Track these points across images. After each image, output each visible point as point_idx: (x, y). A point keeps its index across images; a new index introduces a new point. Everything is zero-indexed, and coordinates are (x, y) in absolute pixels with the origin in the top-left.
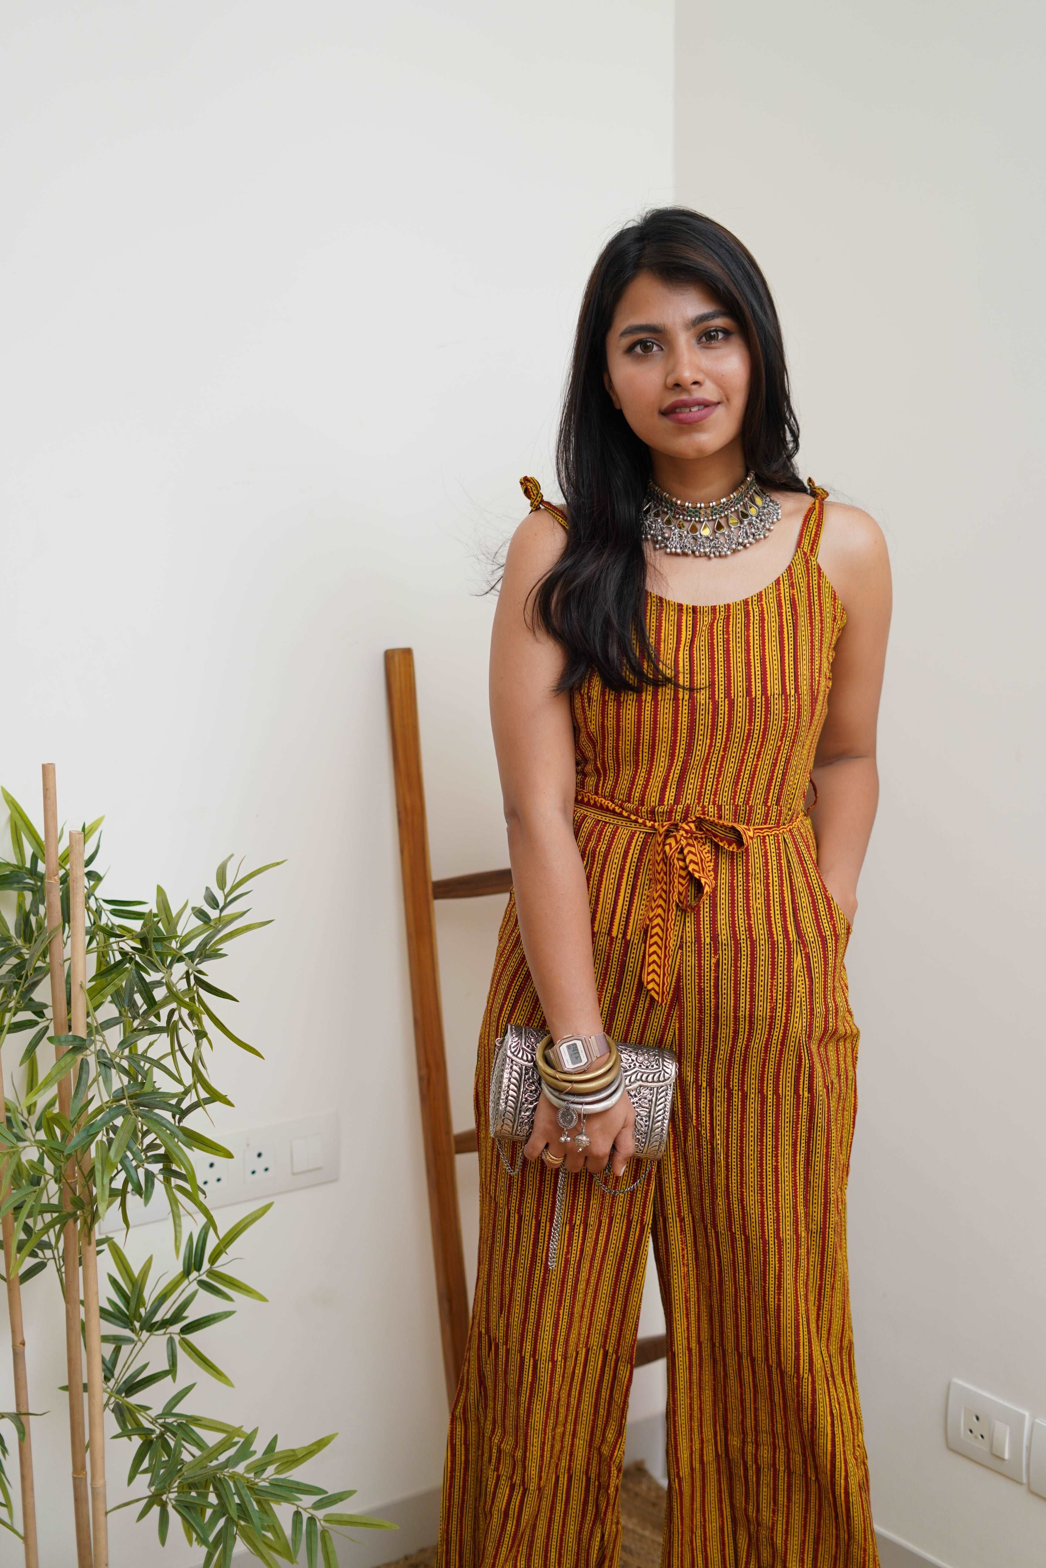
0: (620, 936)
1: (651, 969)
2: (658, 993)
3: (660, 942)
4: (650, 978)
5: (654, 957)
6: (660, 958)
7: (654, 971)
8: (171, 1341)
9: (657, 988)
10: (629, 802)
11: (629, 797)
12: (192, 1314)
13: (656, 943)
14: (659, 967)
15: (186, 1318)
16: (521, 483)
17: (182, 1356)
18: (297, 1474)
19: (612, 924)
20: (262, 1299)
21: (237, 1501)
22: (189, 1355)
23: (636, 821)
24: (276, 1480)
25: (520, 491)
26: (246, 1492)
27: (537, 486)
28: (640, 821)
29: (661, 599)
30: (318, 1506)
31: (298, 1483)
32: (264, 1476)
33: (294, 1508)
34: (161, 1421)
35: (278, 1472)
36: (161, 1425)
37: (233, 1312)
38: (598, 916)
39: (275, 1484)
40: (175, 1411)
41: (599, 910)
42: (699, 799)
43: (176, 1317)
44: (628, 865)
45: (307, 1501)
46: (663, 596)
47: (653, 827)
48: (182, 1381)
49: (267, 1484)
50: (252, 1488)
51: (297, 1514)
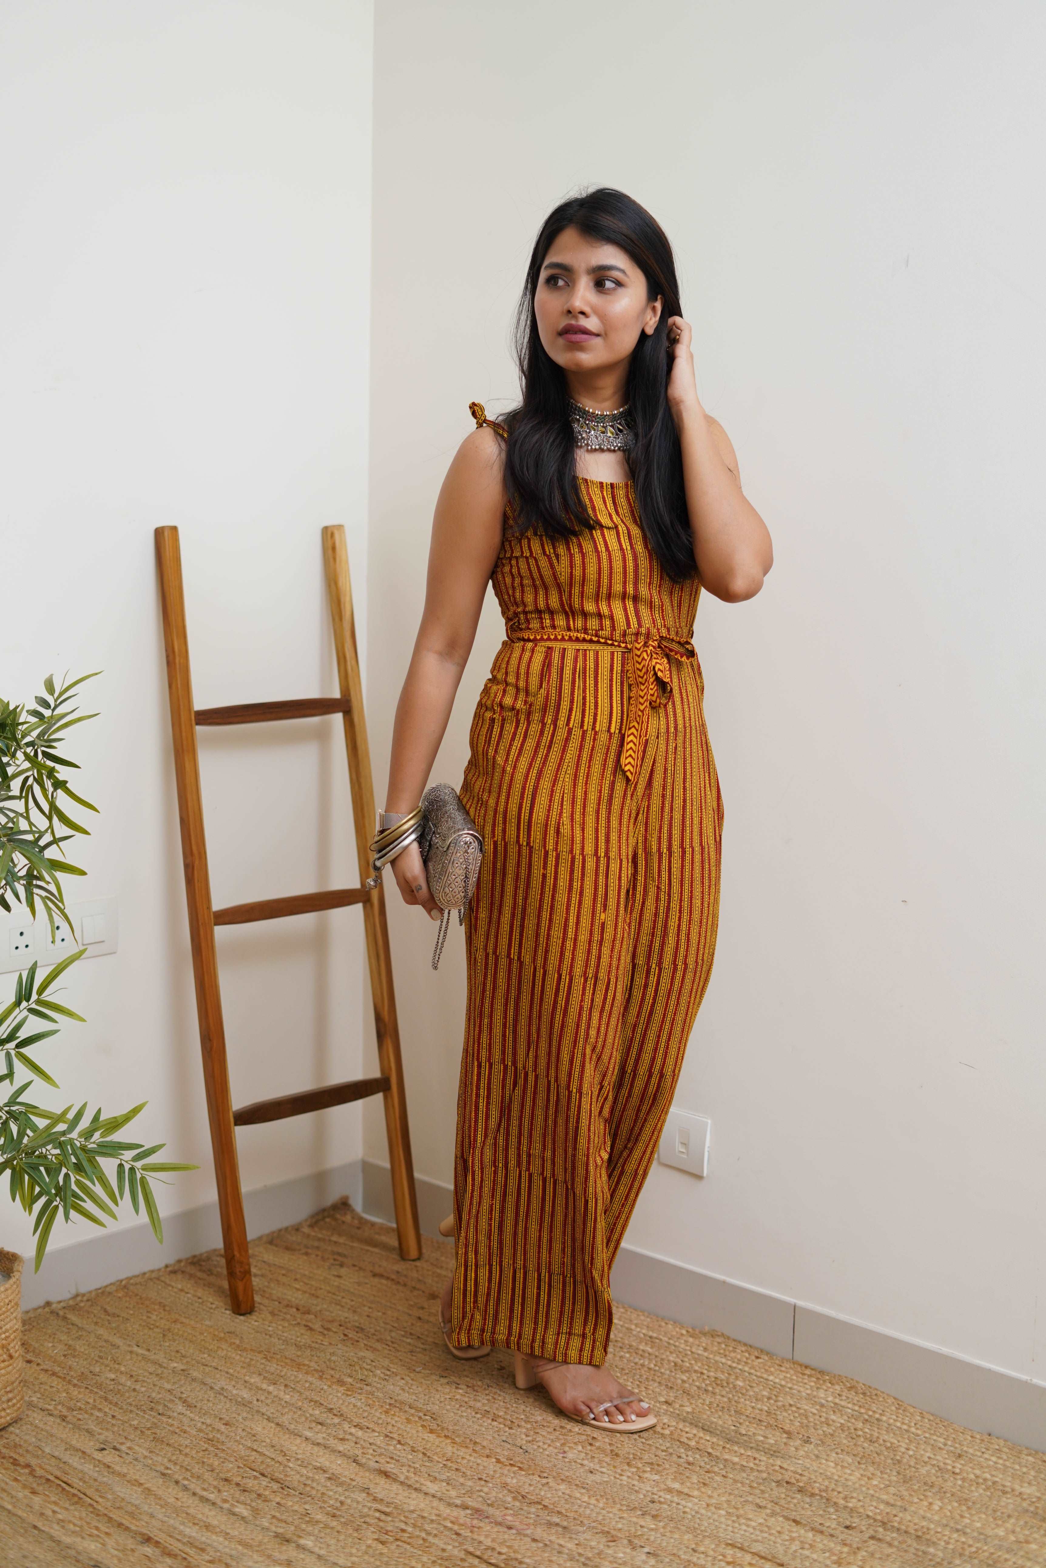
0: (617, 731)
1: (628, 754)
2: (632, 773)
3: (635, 733)
4: (627, 761)
5: (631, 745)
6: (635, 745)
7: (630, 756)
8: (8, 1055)
9: (632, 769)
10: (602, 630)
11: (602, 626)
12: (23, 1034)
13: (632, 734)
14: (634, 752)
15: (19, 1037)
16: (470, 407)
17: (17, 1064)
18: (118, 1137)
19: (610, 723)
20: (82, 1020)
21: (74, 1160)
22: (24, 1064)
23: (612, 645)
24: (102, 1142)
25: (469, 413)
26: (79, 1152)
27: (482, 409)
28: (616, 644)
29: (586, 480)
30: (137, 1158)
31: (119, 1143)
32: (92, 1140)
33: (118, 1162)
34: (7, 1109)
35: (102, 1136)
36: (7, 1112)
37: (59, 1031)
38: (598, 718)
39: (101, 1145)
40: (18, 1100)
41: (599, 713)
42: (654, 623)
43: (11, 1037)
44: (614, 675)
45: (128, 1155)
46: (589, 478)
47: (626, 647)
48: (18, 1082)
49: (95, 1146)
50: (83, 1149)
51: (121, 1166)
